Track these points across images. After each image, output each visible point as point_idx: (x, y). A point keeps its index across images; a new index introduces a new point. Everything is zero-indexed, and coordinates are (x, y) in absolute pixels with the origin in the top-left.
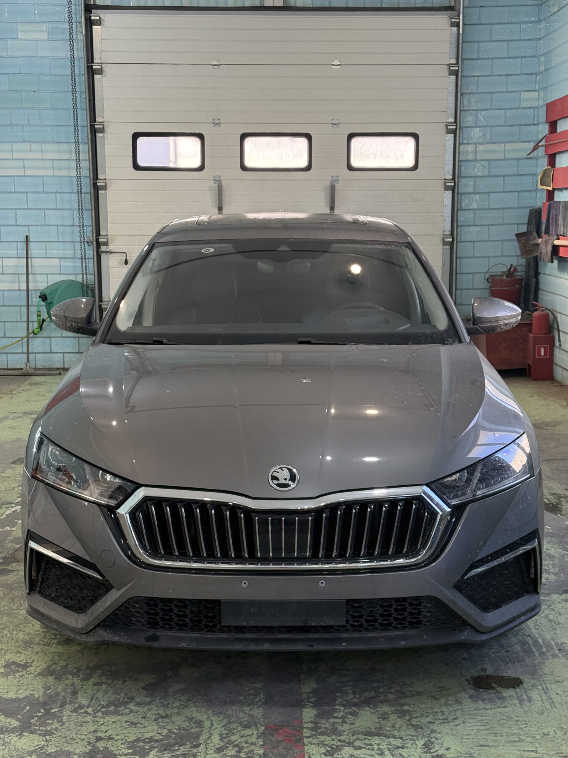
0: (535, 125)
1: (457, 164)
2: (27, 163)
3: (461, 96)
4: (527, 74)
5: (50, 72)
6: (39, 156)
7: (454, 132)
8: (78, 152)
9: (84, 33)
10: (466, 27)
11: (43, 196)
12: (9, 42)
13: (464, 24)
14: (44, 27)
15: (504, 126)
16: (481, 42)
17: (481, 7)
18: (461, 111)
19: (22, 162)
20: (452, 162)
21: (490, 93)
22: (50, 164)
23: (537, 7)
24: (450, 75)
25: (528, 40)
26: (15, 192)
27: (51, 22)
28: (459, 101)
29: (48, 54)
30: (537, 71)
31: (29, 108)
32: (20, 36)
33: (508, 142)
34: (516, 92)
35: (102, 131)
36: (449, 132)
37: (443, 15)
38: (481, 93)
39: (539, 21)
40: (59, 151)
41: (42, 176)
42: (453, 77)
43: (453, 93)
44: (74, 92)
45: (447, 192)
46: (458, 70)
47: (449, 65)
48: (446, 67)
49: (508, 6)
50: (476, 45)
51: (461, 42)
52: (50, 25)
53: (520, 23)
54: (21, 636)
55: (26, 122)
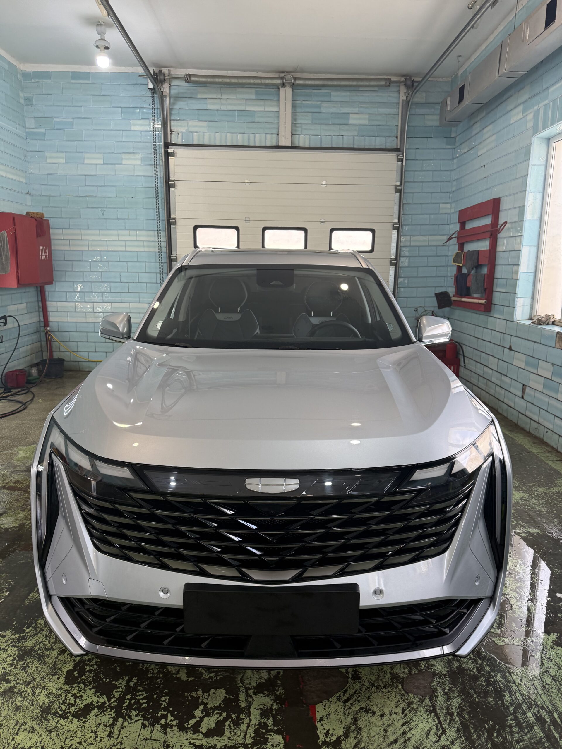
0: (448, 225)
1: (399, 248)
2: (127, 243)
3: (403, 205)
4: (444, 192)
5: (142, 185)
6: (135, 238)
7: (398, 229)
8: (159, 236)
9: (163, 160)
10: (407, 161)
11: (137, 264)
12: (116, 166)
13: (406, 160)
14: (138, 156)
15: (428, 225)
16: (416, 171)
17: (417, 149)
18: (402, 215)
19: (124, 242)
20: (395, 248)
21: (420, 204)
22: (142, 243)
23: (452, 150)
24: (396, 192)
25: (446, 171)
26: (120, 261)
27: (143, 153)
28: (401, 208)
29: (141, 173)
30: (451, 191)
31: (128, 208)
32: (124, 162)
33: (431, 235)
34: (437, 203)
35: (175, 223)
36: (394, 228)
37: (392, 154)
38: (415, 204)
39: (453, 159)
40: (148, 236)
41: (137, 251)
42: (398, 194)
43: (398, 203)
44: (157, 198)
45: (392, 267)
46: (401, 190)
47: (396, 186)
48: (394, 187)
49: (434, 149)
50: (412, 173)
51: (404, 170)
52: (142, 156)
53: (440, 160)
55: (127, 218)
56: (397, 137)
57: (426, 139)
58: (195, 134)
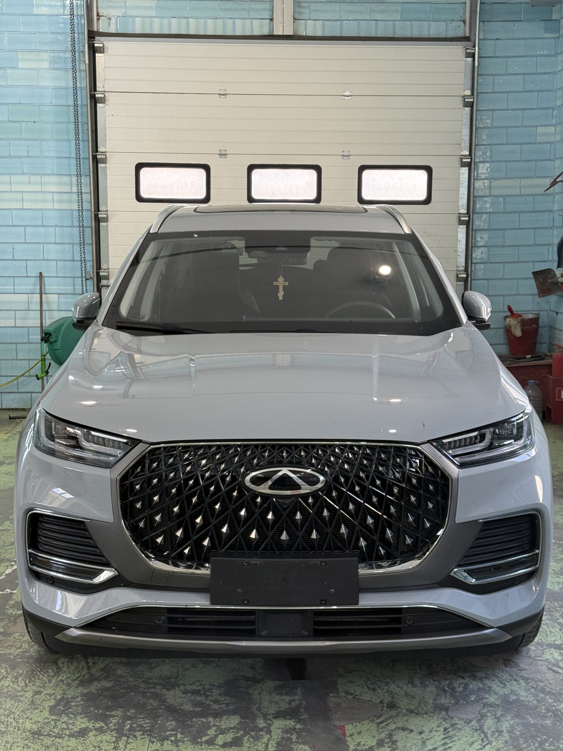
0: (552, 160)
1: (472, 199)
2: (26, 196)
3: (476, 130)
4: (543, 109)
5: (51, 103)
6: (38, 188)
7: (469, 166)
8: (79, 184)
9: (87, 62)
10: (482, 59)
11: (42, 230)
12: (9, 71)
13: (479, 57)
14: (46, 56)
15: (519, 161)
16: (496, 75)
17: (497, 39)
18: (476, 145)
19: (20, 195)
20: (466, 197)
21: (505, 127)
22: (49, 196)
24: (464, 107)
25: (545, 73)
26: (13, 226)
27: (53, 51)
28: (474, 135)
29: (48, 83)
30: (554, 106)
31: (28, 140)
32: (21, 65)
33: (524, 178)
34: (533, 126)
35: (105, 162)
36: (463, 165)
37: (457, 45)
38: (496, 127)
39: (556, 54)
40: (60, 184)
41: (41, 209)
42: (468, 109)
43: (468, 126)
44: (76, 122)
45: (462, 227)
46: (473, 103)
47: (464, 97)
48: (460, 99)
49: (524, 39)
50: (491, 78)
51: (476, 74)
52: (52, 54)
53: (537, 56)
54: (28, 725)
55: (25, 154)
56: (464, 22)
57: (512, 23)
58: (138, 20)
